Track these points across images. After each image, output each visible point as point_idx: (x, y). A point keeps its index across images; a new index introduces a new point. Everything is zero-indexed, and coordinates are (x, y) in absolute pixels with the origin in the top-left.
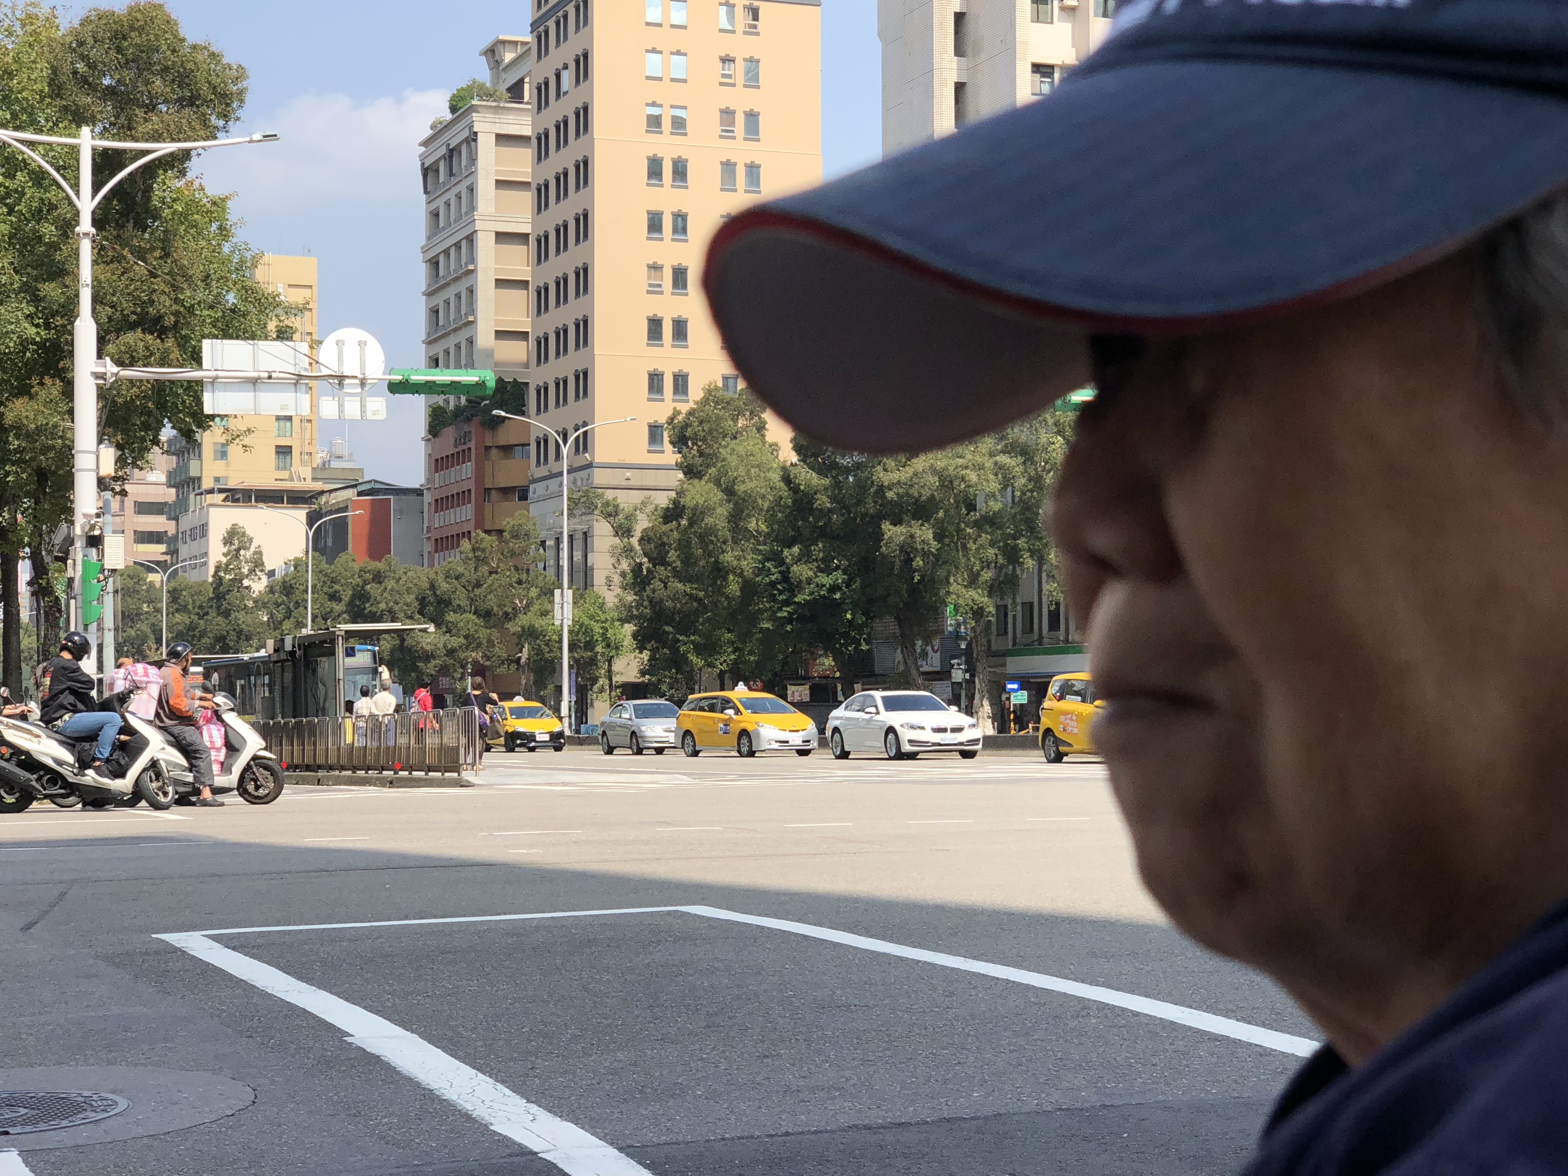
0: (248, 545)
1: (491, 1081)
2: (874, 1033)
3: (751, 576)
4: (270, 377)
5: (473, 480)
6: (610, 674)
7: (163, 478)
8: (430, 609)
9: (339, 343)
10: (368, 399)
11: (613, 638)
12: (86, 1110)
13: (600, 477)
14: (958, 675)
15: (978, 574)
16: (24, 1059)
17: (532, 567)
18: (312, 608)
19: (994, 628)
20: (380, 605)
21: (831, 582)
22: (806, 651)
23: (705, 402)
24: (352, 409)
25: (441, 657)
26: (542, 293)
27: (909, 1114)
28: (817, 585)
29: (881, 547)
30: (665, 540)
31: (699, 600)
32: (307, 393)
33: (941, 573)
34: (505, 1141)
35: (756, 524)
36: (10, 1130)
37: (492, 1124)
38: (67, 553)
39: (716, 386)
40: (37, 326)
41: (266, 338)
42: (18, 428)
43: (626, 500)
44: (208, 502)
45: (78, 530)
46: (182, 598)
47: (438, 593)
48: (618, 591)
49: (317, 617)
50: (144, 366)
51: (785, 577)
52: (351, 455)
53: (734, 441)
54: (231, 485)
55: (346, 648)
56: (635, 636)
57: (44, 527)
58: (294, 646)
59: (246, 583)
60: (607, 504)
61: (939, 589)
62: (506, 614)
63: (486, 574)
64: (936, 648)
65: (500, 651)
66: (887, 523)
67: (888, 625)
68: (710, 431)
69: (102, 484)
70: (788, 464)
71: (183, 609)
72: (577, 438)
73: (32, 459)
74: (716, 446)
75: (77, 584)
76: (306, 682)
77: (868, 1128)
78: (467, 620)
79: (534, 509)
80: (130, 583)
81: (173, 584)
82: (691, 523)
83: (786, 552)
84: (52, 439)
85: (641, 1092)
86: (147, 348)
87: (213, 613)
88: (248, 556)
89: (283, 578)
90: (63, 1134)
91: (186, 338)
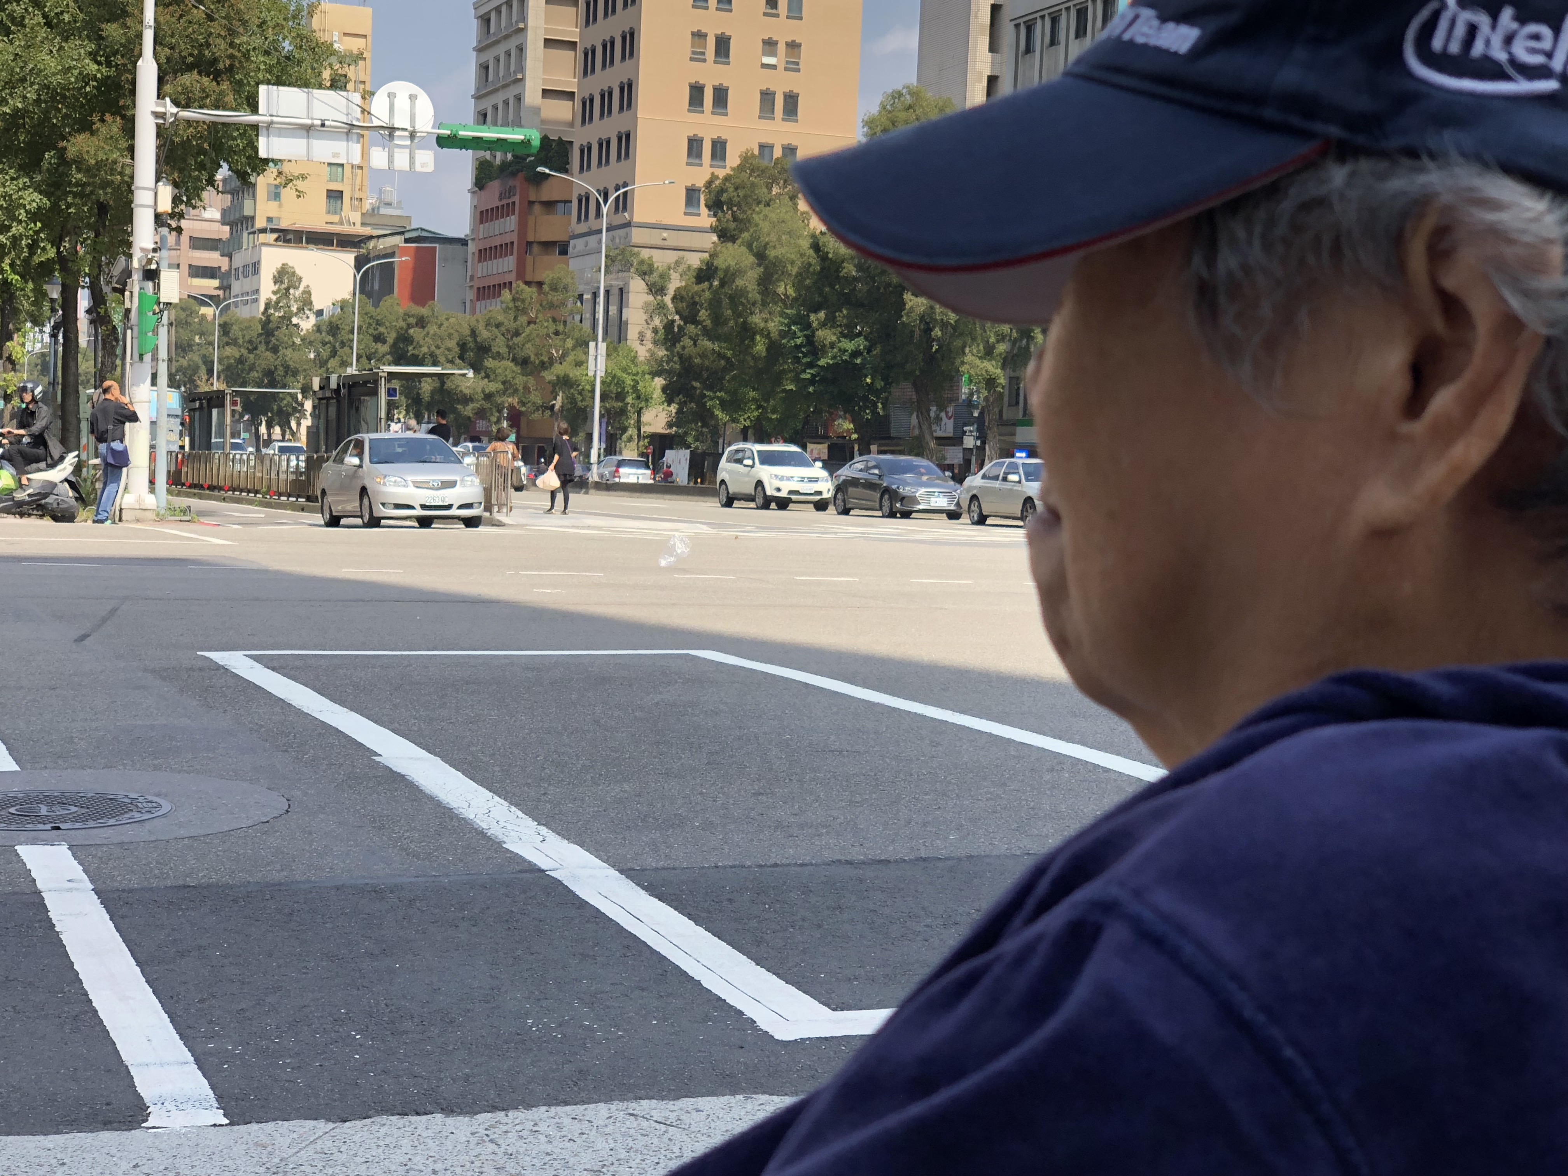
0: (297, 284)
1: (506, 803)
2: (863, 777)
3: (778, 338)
4: (323, 125)
5: (516, 233)
6: (639, 425)
7: (217, 216)
8: (470, 355)
9: (391, 96)
10: (417, 151)
11: (643, 391)
12: (132, 810)
13: (637, 236)
14: (969, 442)
15: (993, 347)
16: (76, 761)
17: (569, 319)
18: (358, 349)
19: (1006, 399)
20: (423, 349)
21: (853, 348)
22: (826, 411)
23: (740, 168)
24: (402, 160)
25: (478, 401)
26: (589, 55)
27: (890, 852)
28: (840, 350)
29: (902, 316)
30: (697, 299)
31: (728, 360)
32: (358, 142)
33: (958, 343)
34: (517, 858)
35: (785, 288)
36: (62, 826)
37: (505, 843)
38: (125, 284)
39: (753, 153)
40: (99, 63)
41: (320, 86)
42: (79, 162)
43: (661, 259)
44: (260, 241)
45: (136, 264)
46: (232, 331)
47: (479, 339)
48: (650, 345)
49: (361, 357)
50: (201, 107)
51: (810, 340)
52: (399, 202)
53: (768, 208)
54: (284, 225)
55: (389, 389)
56: (664, 389)
57: (103, 258)
58: (338, 385)
59: (295, 320)
60: (642, 262)
61: (955, 358)
62: (543, 363)
63: (525, 324)
64: (950, 414)
65: (536, 398)
66: (909, 293)
67: (904, 391)
68: (745, 197)
69: (159, 220)
70: (818, 232)
71: (234, 342)
72: (618, 198)
73: (92, 192)
74: (749, 212)
75: (133, 315)
76: (349, 421)
77: (850, 863)
78: (506, 368)
79: (574, 264)
80: (183, 315)
81: (224, 318)
82: (722, 284)
83: (813, 317)
84: (112, 175)
85: (643, 821)
86: (204, 90)
87: (262, 348)
88: (297, 295)
89: (329, 318)
90: (109, 832)
91: (240, 83)
